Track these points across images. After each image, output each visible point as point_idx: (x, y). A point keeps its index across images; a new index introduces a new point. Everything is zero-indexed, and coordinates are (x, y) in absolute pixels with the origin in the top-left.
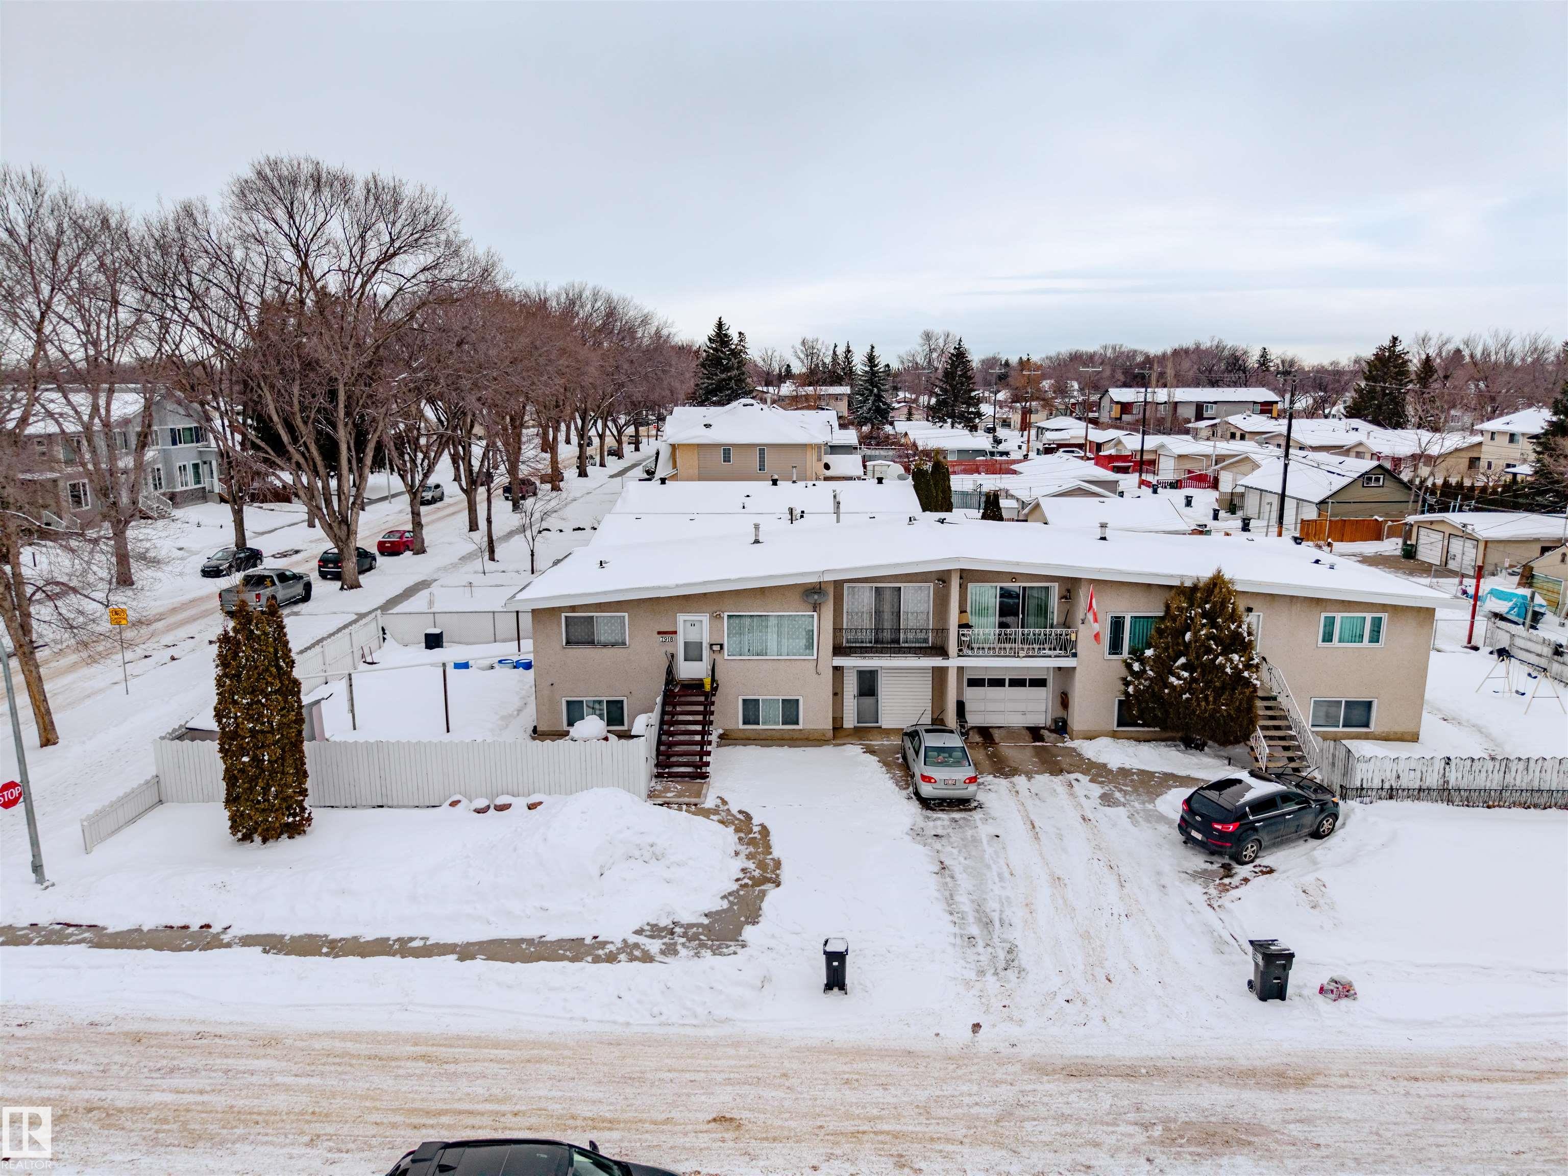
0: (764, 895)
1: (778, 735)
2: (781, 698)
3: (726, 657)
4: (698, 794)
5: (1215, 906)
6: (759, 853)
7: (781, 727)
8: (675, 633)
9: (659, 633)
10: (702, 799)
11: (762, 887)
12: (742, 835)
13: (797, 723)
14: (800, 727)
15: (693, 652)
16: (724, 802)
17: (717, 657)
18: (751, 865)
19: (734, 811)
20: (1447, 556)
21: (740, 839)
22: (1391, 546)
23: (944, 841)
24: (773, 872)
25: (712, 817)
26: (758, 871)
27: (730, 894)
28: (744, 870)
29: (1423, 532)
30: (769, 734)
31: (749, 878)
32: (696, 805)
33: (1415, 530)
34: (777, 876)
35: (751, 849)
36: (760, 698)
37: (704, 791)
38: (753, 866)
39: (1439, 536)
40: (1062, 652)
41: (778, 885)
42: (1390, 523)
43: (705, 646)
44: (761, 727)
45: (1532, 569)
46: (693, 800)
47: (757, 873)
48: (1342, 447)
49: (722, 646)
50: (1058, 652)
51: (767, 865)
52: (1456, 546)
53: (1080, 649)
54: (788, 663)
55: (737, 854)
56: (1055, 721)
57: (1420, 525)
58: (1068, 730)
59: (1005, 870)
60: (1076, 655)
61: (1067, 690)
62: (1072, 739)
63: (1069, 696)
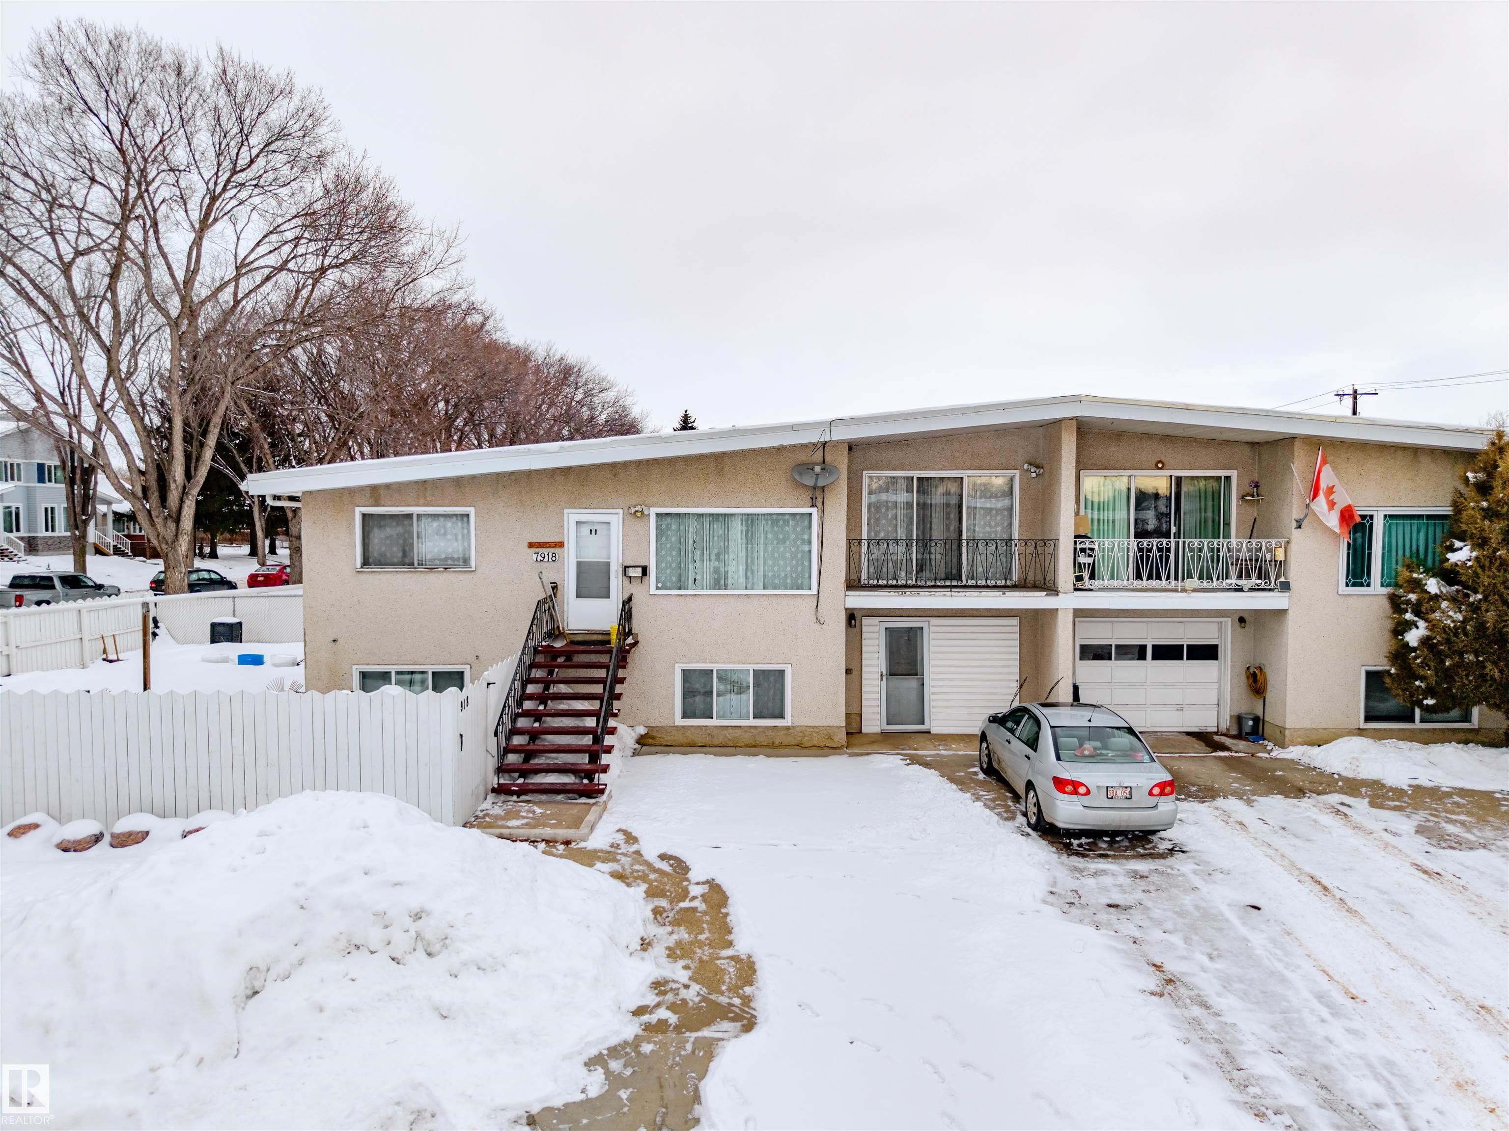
0: (710, 1056)
1: (746, 737)
2: (751, 667)
3: (652, 590)
4: (577, 823)
6: (701, 944)
7: (752, 722)
8: (561, 545)
9: (531, 545)
10: (584, 830)
11: (706, 1033)
12: (663, 903)
13: (782, 716)
14: (787, 722)
15: (592, 581)
16: (630, 838)
17: (636, 590)
18: (679, 973)
19: (651, 854)
21: (657, 912)
23: (1137, 916)
24: (735, 989)
25: (599, 865)
26: (695, 987)
27: (614, 1052)
28: (659, 986)
30: (729, 734)
31: (672, 1007)
32: (567, 843)
34: (747, 1000)
35: (683, 934)
36: (715, 667)
37: (590, 817)
38: (683, 976)
40: (1262, 583)
41: (749, 1025)
43: (615, 569)
44: (714, 722)
46: (563, 833)
47: (693, 994)
49: (645, 570)
50: (1255, 581)
51: (720, 972)
53: (1293, 575)
54: (765, 604)
55: (645, 944)
56: (1239, 720)
58: (1268, 730)
59: (1324, 983)
60: (1286, 587)
61: (1263, 662)
62: (1283, 746)
63: (1267, 670)
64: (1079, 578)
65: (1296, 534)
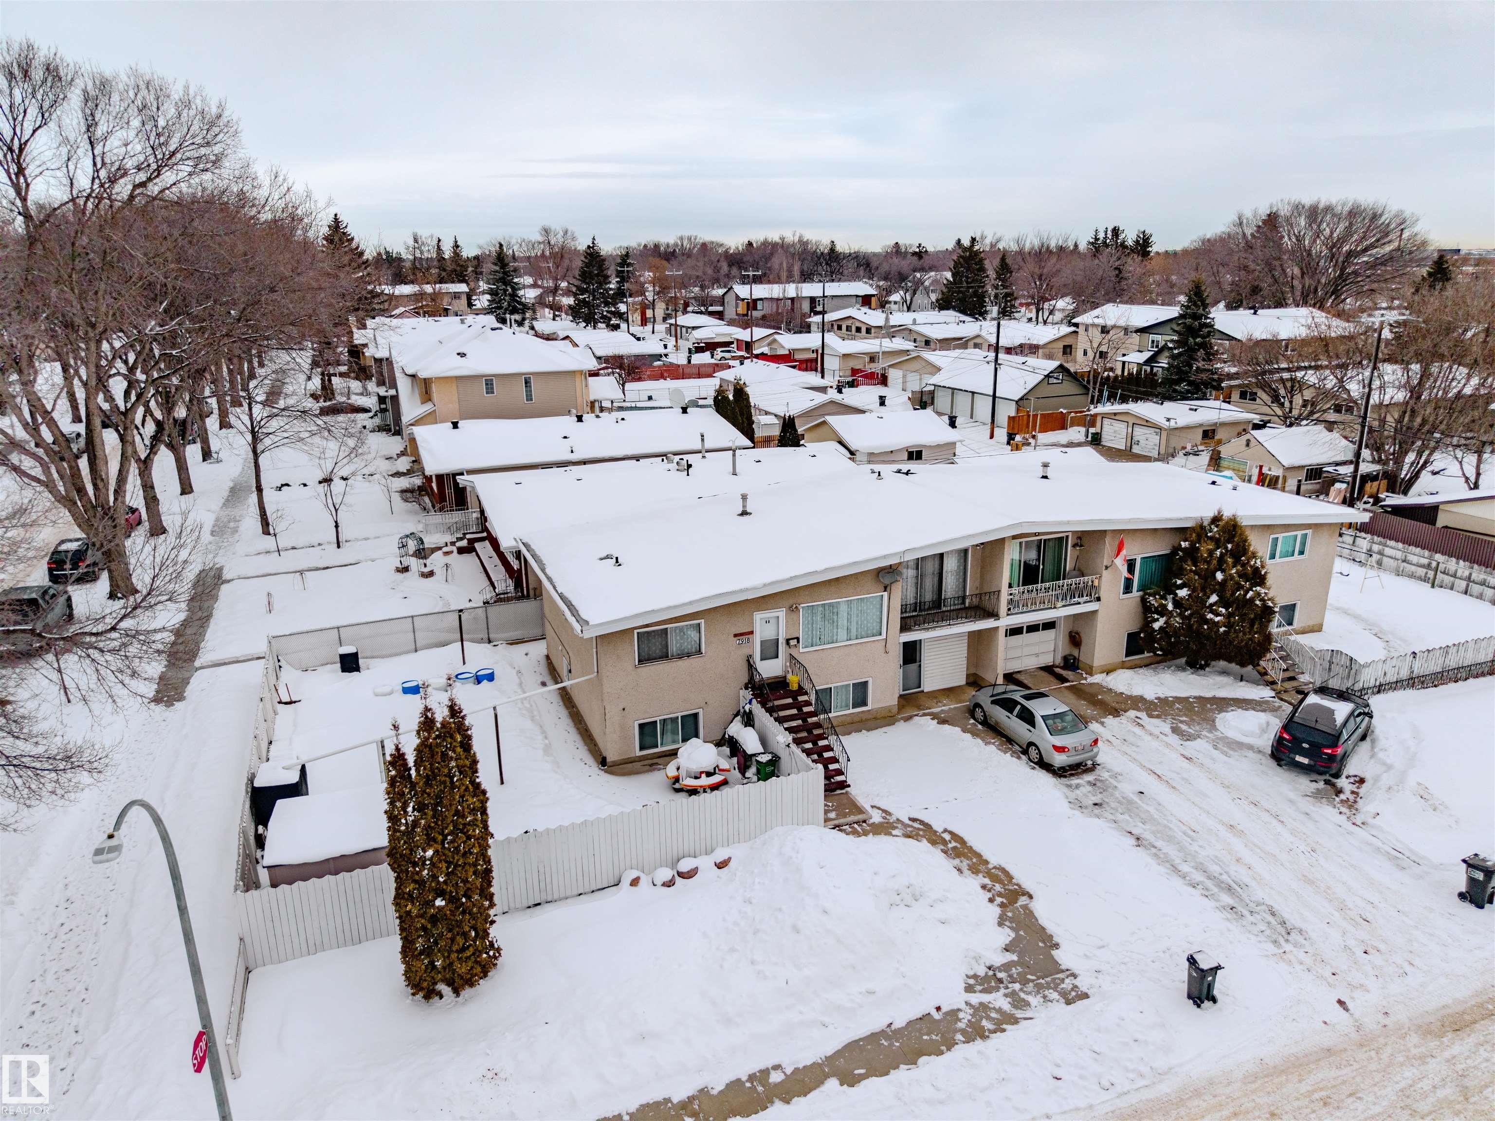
0: (1032, 912)
1: (849, 719)
2: (851, 682)
3: (801, 650)
4: (858, 809)
5: (1359, 823)
6: (978, 864)
7: (852, 711)
8: (752, 633)
9: (735, 635)
10: (867, 814)
11: (1020, 903)
12: (942, 847)
13: (866, 705)
14: (869, 708)
15: (770, 650)
16: (886, 812)
17: (794, 651)
18: (984, 880)
19: (905, 820)
20: (1131, 440)
21: (945, 853)
22: (1076, 433)
23: (1107, 808)
24: (1010, 882)
26: (996, 885)
27: (1001, 919)
28: (984, 888)
29: (1106, 421)
30: (840, 719)
31: (998, 896)
32: (865, 822)
33: (1099, 419)
35: (966, 861)
36: (832, 686)
37: (858, 804)
38: (987, 881)
39: (1123, 426)
40: (1088, 598)
41: (1030, 896)
42: (1073, 414)
43: (782, 642)
44: (832, 714)
45: (1219, 452)
46: (860, 817)
47: (999, 888)
48: (961, 339)
49: (798, 639)
50: (1085, 598)
51: (997, 875)
52: (1139, 432)
53: (1103, 594)
54: (859, 647)
55: (959, 870)
56: (1065, 658)
57: (1104, 416)
58: (1081, 665)
59: (1184, 828)
60: (1099, 599)
61: (1079, 630)
62: (1091, 675)
63: (1082, 635)
64: (1009, 609)
65: (1105, 573)
